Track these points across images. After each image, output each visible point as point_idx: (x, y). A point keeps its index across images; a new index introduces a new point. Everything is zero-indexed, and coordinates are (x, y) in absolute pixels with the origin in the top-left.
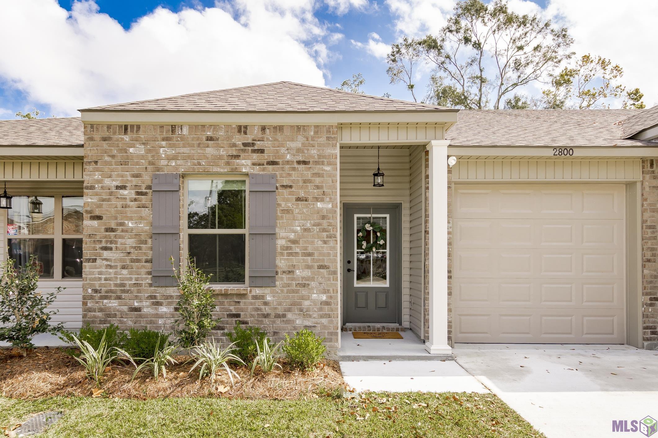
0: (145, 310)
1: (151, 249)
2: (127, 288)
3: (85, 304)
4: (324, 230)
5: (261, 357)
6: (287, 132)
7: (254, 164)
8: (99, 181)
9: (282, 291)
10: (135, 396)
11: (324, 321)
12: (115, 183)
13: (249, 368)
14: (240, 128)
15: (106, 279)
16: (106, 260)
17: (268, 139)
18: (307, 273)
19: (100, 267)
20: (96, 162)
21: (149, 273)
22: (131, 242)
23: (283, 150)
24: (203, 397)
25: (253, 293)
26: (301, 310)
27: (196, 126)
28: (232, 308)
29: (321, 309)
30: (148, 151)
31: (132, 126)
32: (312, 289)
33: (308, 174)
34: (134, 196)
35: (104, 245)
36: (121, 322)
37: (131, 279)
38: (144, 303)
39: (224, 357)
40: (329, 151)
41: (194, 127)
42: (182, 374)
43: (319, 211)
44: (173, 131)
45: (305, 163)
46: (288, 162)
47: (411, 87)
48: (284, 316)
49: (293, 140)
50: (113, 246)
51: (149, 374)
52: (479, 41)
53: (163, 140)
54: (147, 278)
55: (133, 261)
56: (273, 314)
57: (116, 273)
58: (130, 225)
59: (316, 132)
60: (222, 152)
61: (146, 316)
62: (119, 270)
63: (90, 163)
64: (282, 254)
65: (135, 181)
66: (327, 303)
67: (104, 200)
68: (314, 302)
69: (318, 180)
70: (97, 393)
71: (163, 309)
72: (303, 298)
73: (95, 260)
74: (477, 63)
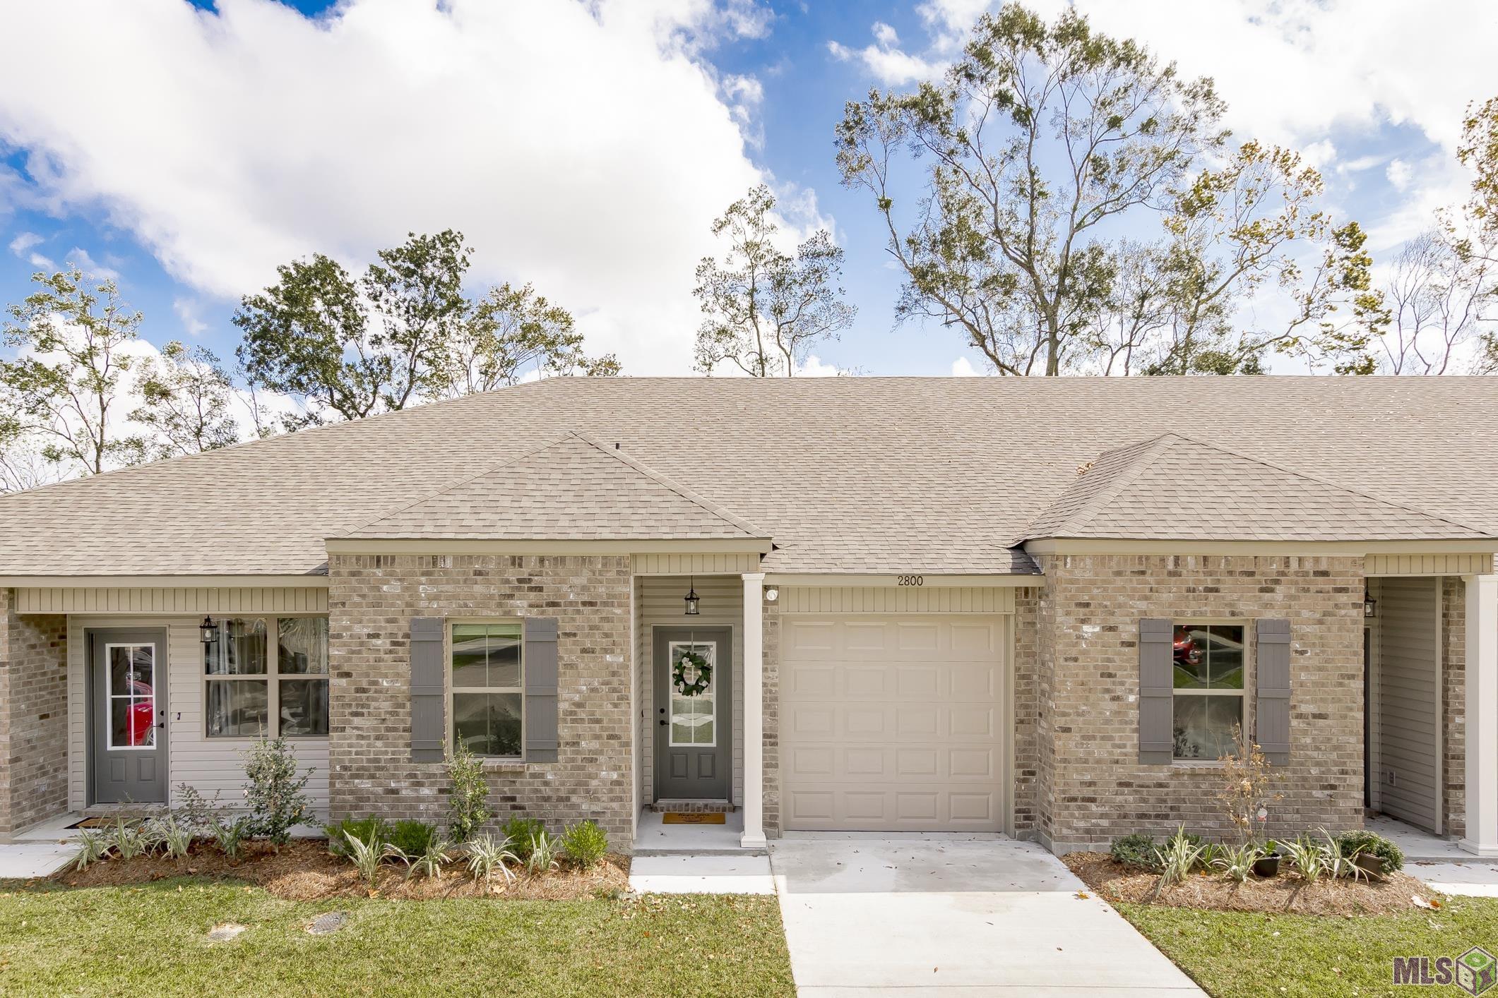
0: (404, 792)
1: (410, 714)
2: (382, 764)
3: (332, 784)
4: (614, 690)
5: (538, 853)
6: (570, 565)
7: (531, 606)
8: (347, 628)
9: (566, 768)
10: (412, 898)
11: (615, 805)
12: (366, 631)
13: (525, 867)
14: (513, 558)
15: (357, 753)
16: (357, 728)
17: (547, 573)
18: (595, 745)
19: (350, 738)
20: (343, 604)
21: (408, 745)
22: (386, 706)
23: (565, 588)
24: (479, 898)
25: (531, 771)
26: (588, 792)
27: (462, 557)
28: (506, 789)
29: (611, 791)
30: (406, 589)
31: (386, 557)
32: (601, 765)
33: (595, 619)
34: (389, 647)
35: (354, 709)
36: (376, 807)
37: (386, 753)
38: (403, 784)
39: (499, 854)
40: (620, 589)
41: (459, 559)
42: (455, 873)
43: (609, 665)
44: (435, 564)
45: (591, 604)
46: (571, 604)
47: (886, 205)
48: (568, 799)
49: (577, 575)
50: (365, 710)
51: (422, 873)
52: (1026, 104)
53: (423, 574)
54: (405, 752)
55: (388, 729)
56: (555, 797)
57: (369, 745)
58: (385, 684)
59: (604, 565)
60: (493, 590)
61: (404, 799)
62: (372, 741)
63: (336, 604)
64: (565, 721)
65: (390, 628)
66: (618, 783)
67: (353, 652)
68: (603, 782)
69: (606, 627)
70: (374, 894)
71: (425, 791)
72: (590, 776)
73: (343, 729)
74: (1024, 152)
